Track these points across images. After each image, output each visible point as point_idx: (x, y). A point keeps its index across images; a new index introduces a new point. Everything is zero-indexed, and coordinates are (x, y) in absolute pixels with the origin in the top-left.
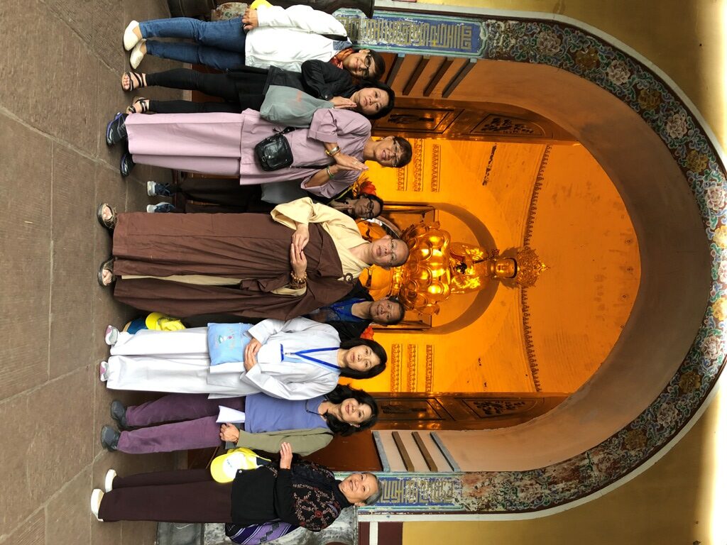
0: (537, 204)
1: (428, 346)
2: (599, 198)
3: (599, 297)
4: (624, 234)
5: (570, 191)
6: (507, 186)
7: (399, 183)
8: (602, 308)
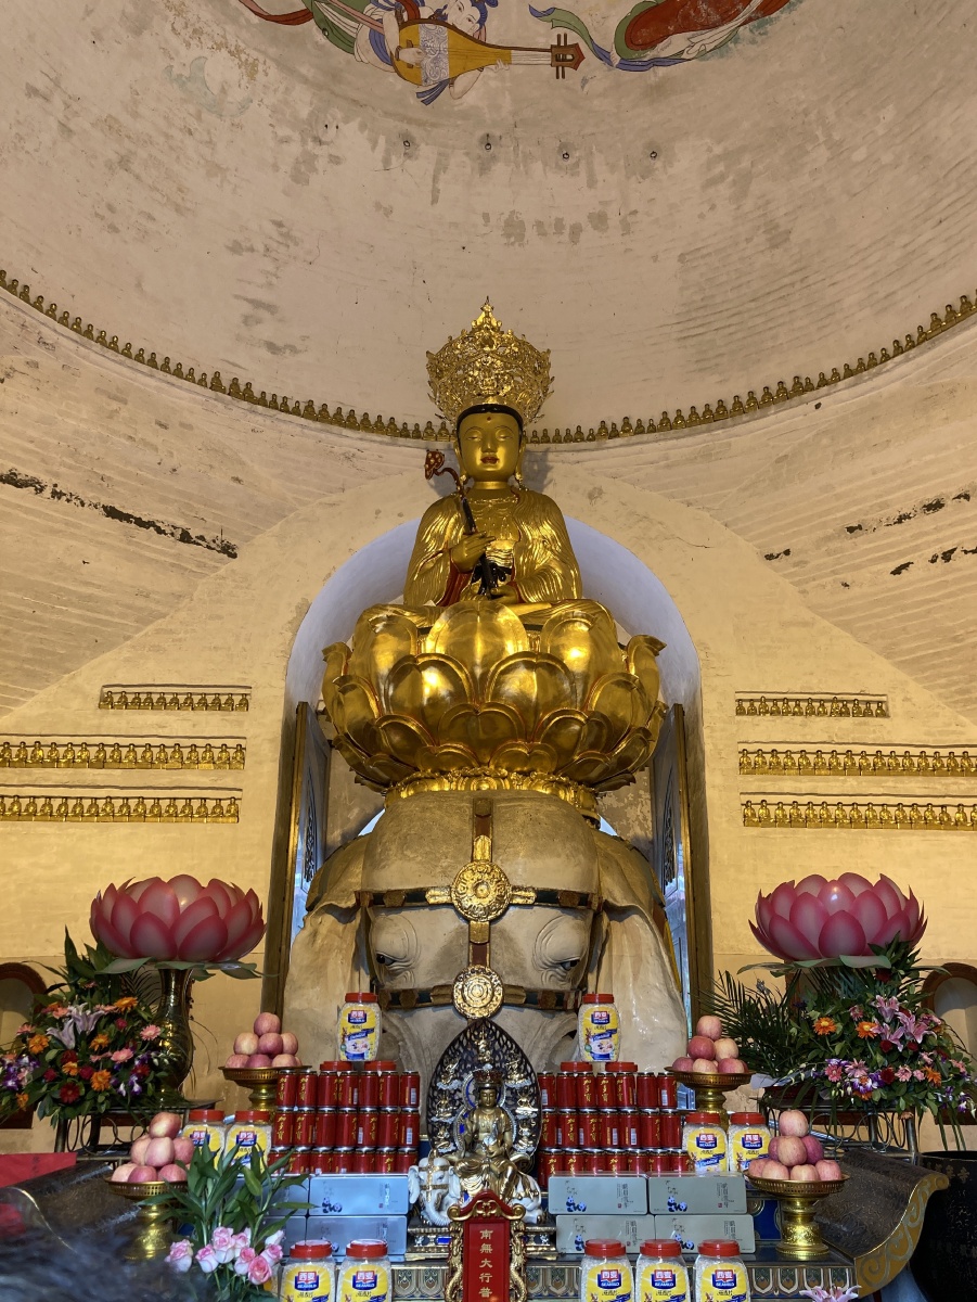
0: (297, 394)
1: (740, 711)
2: (279, 224)
3: (567, 231)
4: (386, 162)
5: (257, 304)
6: (237, 480)
7: (219, 813)
8: (599, 220)
